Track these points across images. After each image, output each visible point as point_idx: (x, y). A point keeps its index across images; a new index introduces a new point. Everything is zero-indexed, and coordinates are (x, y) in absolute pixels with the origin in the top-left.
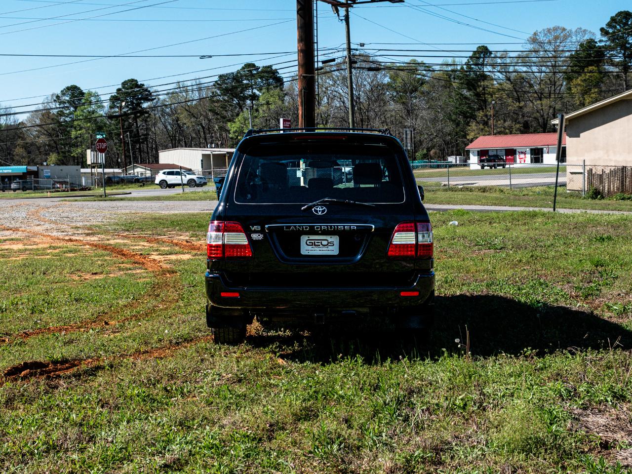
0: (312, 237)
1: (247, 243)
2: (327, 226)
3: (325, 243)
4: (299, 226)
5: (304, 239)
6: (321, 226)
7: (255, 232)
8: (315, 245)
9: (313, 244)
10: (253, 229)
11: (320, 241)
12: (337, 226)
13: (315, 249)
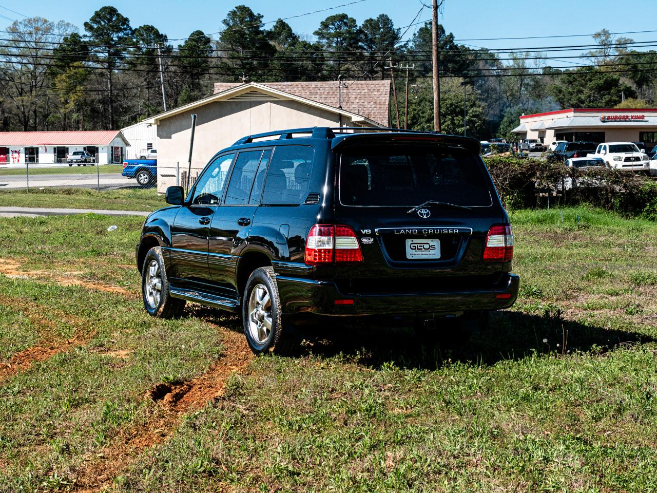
0: (416, 241)
1: (357, 247)
2: (434, 229)
3: (427, 246)
4: (409, 230)
5: (409, 242)
6: (428, 229)
7: (366, 235)
8: (418, 249)
10: (364, 233)
11: (422, 245)
12: (442, 229)
13: (419, 253)
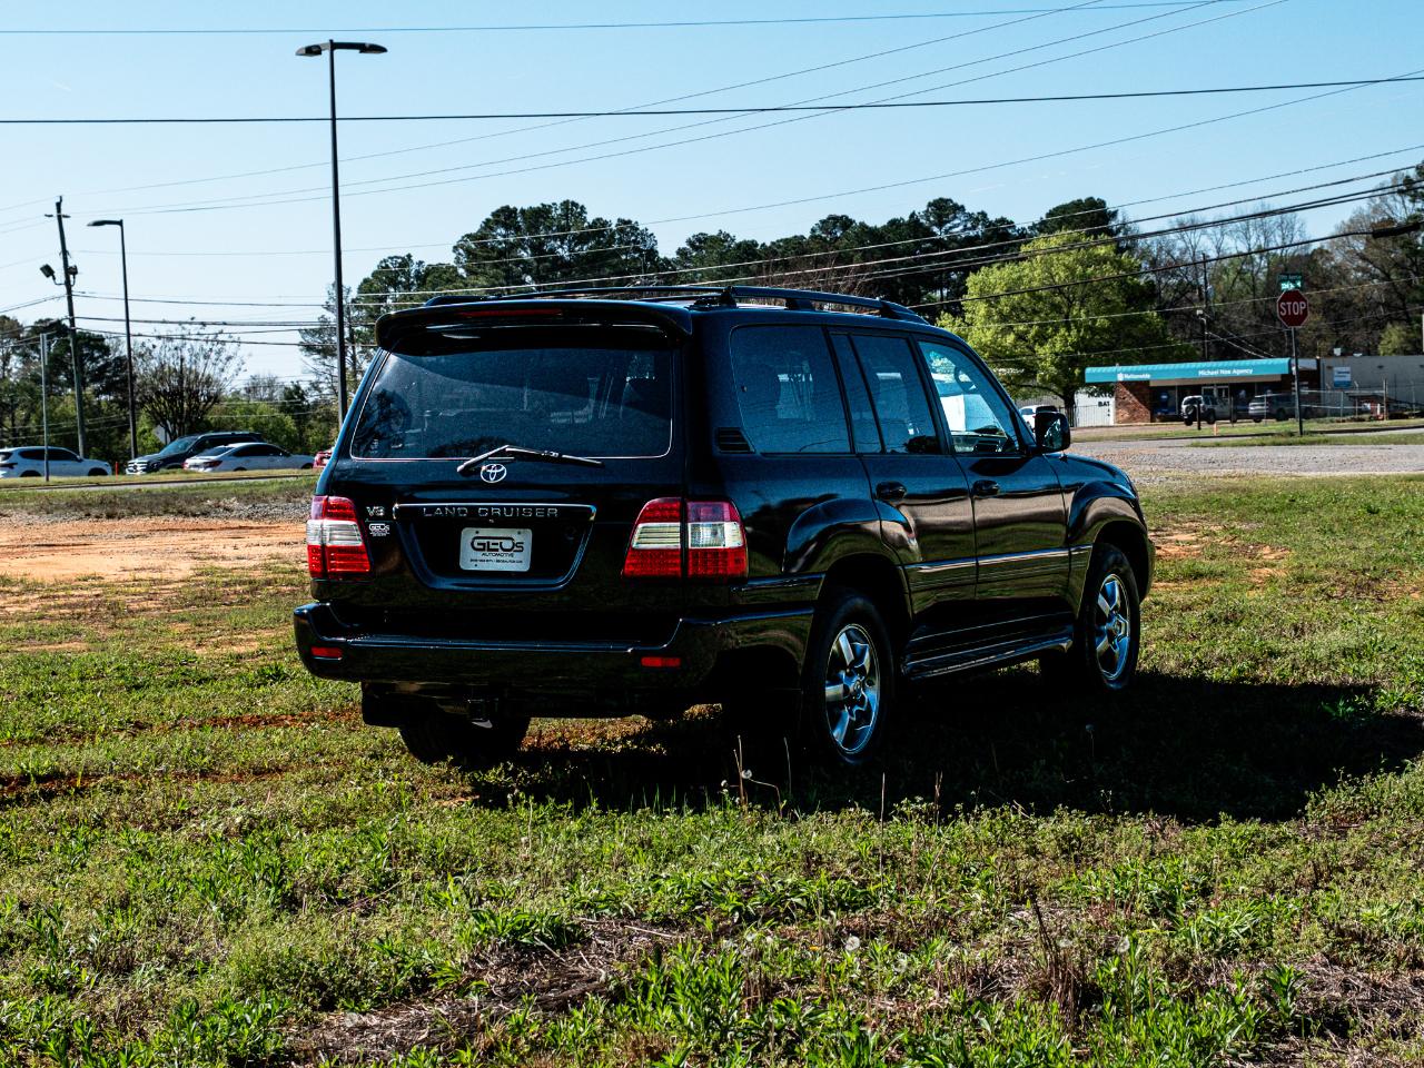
0: (484, 532)
1: (362, 544)
2: (501, 507)
3: (507, 544)
4: (450, 507)
5: (468, 535)
6: (489, 507)
7: (376, 519)
8: (489, 550)
9: (485, 548)
10: (372, 513)
11: (498, 541)
12: (521, 508)
13: (489, 558)
